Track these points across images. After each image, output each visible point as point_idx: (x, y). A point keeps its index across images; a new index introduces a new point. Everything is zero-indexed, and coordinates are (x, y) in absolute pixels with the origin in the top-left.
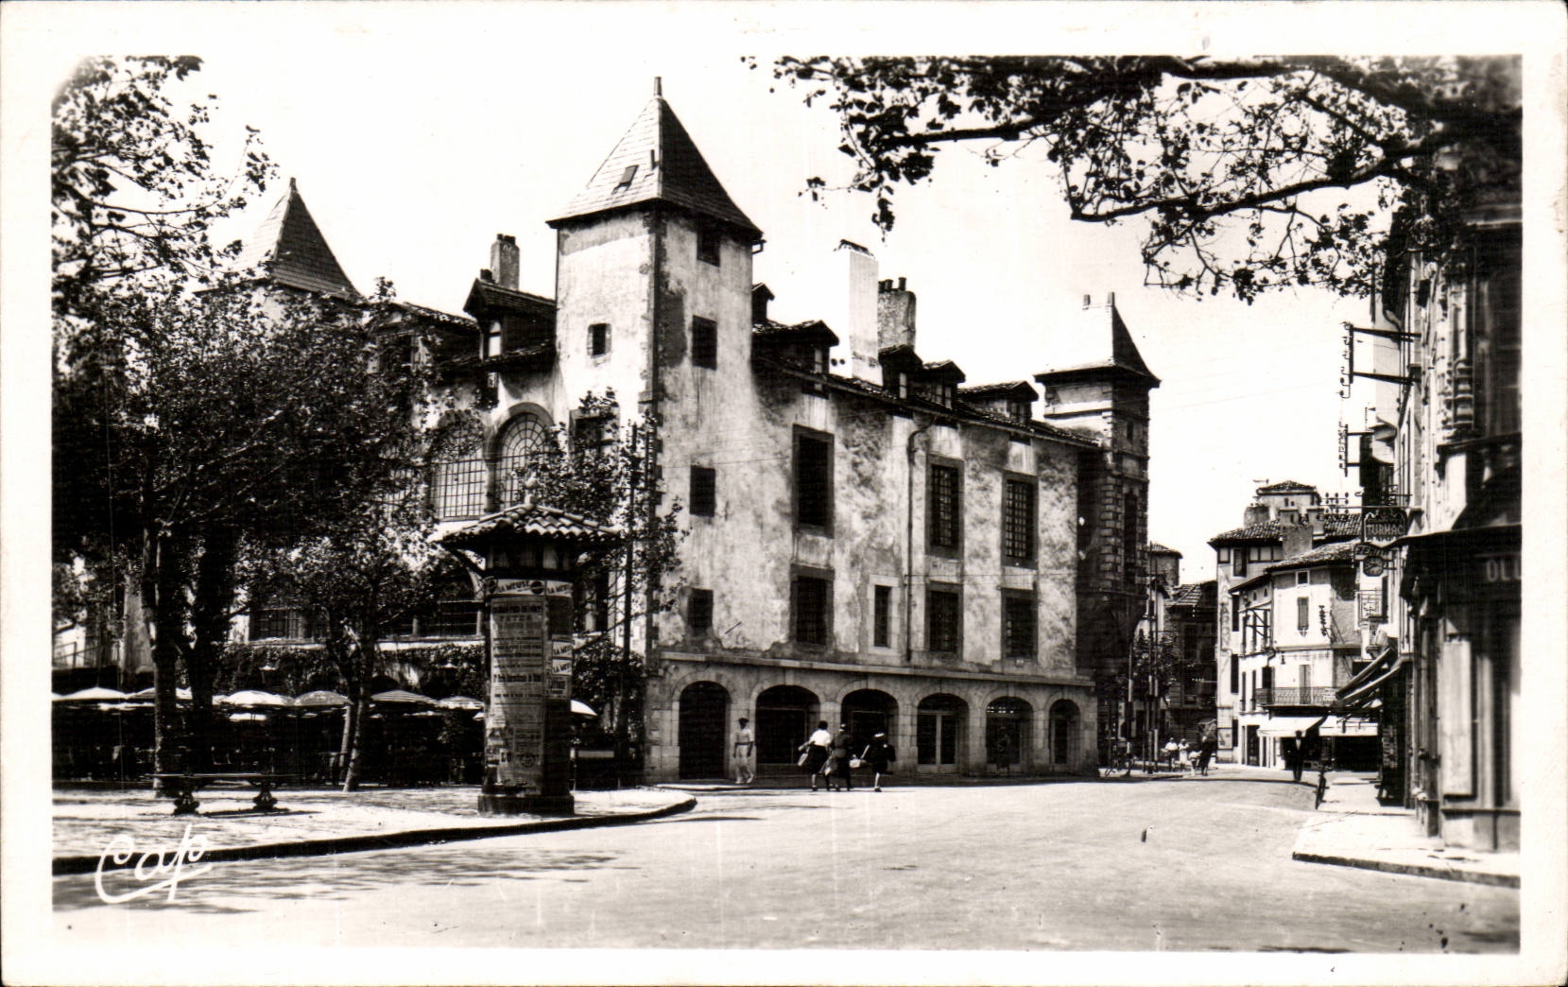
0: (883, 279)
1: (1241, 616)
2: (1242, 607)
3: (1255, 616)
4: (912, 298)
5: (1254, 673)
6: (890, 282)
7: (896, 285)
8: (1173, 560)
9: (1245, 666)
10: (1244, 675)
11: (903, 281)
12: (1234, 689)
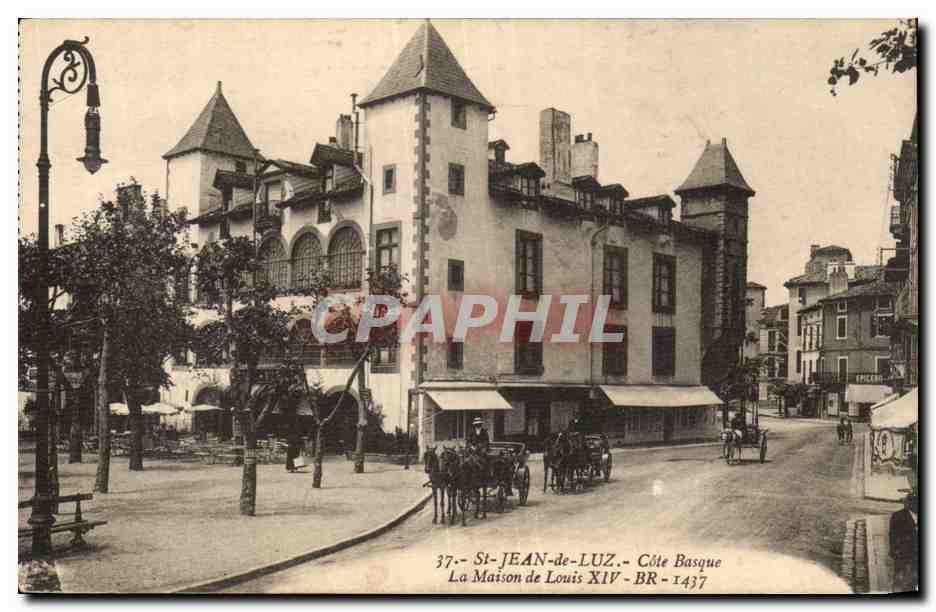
0: (578, 134)
1: (803, 327)
2: (803, 322)
3: (811, 328)
4: (596, 145)
5: (811, 362)
6: (582, 136)
7: (585, 138)
8: (761, 292)
9: (806, 358)
10: (804, 362)
11: (590, 135)
12: (799, 370)
